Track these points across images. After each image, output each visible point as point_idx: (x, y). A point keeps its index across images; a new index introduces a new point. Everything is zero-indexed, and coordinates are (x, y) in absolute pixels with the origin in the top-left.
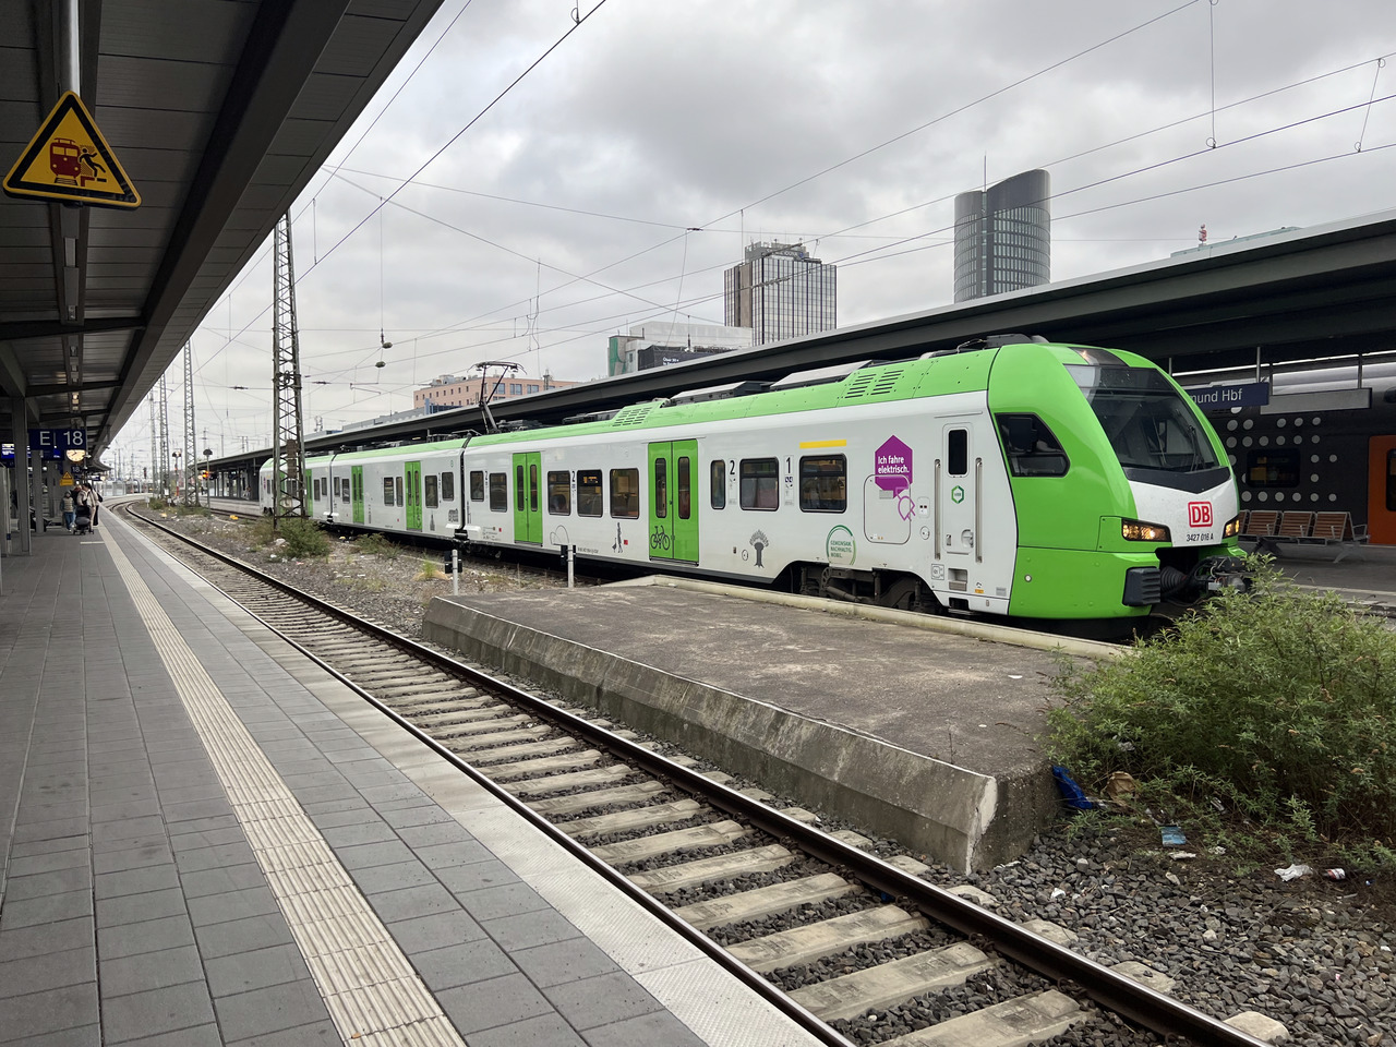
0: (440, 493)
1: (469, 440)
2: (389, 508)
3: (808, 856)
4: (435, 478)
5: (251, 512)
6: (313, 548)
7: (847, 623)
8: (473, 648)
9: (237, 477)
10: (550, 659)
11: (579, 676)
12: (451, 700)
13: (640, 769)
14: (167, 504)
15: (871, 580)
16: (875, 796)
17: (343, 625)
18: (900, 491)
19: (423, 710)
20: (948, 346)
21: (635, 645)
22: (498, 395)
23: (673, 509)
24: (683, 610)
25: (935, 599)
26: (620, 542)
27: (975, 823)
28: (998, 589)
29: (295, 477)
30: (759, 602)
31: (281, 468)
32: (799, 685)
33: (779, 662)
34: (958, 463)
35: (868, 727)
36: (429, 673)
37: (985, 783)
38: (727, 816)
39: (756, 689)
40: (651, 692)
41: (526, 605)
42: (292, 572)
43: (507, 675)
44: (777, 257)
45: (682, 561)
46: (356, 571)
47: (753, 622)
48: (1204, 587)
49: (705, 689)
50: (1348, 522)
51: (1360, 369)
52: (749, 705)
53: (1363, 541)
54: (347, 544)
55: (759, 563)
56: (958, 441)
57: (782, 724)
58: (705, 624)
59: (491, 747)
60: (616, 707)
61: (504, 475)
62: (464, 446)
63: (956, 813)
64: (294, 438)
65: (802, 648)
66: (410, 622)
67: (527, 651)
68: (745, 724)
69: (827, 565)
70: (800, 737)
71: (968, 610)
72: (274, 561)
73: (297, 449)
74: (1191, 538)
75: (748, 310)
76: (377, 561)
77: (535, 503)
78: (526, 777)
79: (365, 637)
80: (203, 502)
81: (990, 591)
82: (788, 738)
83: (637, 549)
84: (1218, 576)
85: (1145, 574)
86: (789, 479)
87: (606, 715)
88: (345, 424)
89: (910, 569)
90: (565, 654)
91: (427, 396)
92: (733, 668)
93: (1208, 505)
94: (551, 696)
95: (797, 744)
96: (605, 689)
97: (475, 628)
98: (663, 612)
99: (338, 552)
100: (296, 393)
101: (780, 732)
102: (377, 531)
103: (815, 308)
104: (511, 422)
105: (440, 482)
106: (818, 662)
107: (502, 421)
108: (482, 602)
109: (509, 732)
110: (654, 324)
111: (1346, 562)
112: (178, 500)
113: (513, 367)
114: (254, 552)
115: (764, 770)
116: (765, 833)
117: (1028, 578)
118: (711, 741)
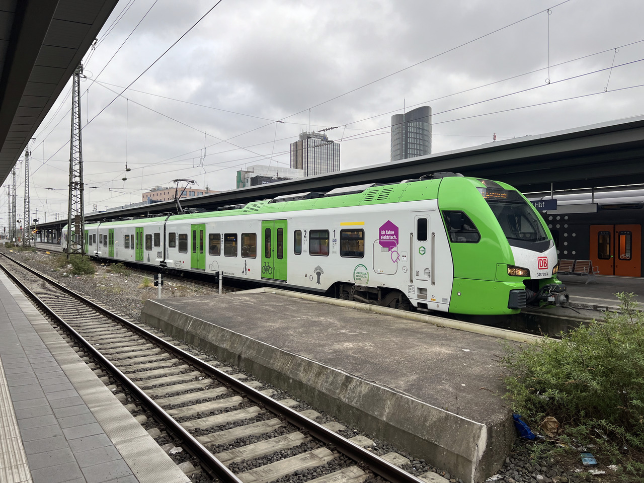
0: (153, 243)
1: (169, 217)
2: (126, 250)
3: (376, 475)
4: (151, 235)
5: (57, 250)
6: (86, 270)
7: (367, 316)
8: (168, 329)
9: (52, 233)
10: (211, 337)
11: (228, 348)
12: (155, 361)
13: (266, 409)
14: (14, 245)
15: (376, 292)
16: (410, 432)
17: (98, 314)
18: (392, 248)
19: (139, 368)
20: (415, 177)
21: (259, 330)
22: (183, 196)
23: (274, 254)
24: (282, 308)
25: (409, 302)
26: (246, 270)
27: (476, 454)
28: (443, 299)
29: (79, 234)
30: (320, 303)
31: (72, 229)
32: (355, 357)
33: (340, 341)
34: (422, 235)
35: (401, 387)
36: (143, 344)
37: (480, 428)
38: (321, 444)
39: (331, 360)
40: (270, 360)
41: (197, 305)
42: (73, 283)
43: (187, 345)
44: (314, 139)
45: (278, 280)
46: (108, 282)
47: (320, 315)
48: (546, 299)
49: (302, 360)
50: (591, 265)
51: (593, 194)
52: (329, 371)
53: (597, 274)
54: (105, 268)
55: (318, 282)
56: (422, 226)
57: (350, 383)
58: (295, 317)
59: (178, 394)
60: (249, 367)
61: (186, 235)
62: (166, 220)
63: (463, 447)
64: (79, 214)
65: (350, 332)
66: (135, 312)
67: (198, 332)
68: (327, 382)
69: (354, 284)
70: (360, 392)
71: (427, 309)
72: (65, 276)
73: (80, 220)
74: (539, 275)
75: (301, 162)
76: (120, 277)
77: (202, 248)
78: (199, 416)
79: (110, 321)
80: (32, 245)
81: (439, 299)
82: (353, 392)
83: (255, 274)
84: (553, 294)
85: (520, 293)
86: (334, 241)
87: (243, 371)
88: (108, 208)
89: (397, 287)
90: (220, 335)
91: (149, 196)
92: (315, 345)
93: (546, 258)
94: (212, 359)
95: (359, 396)
96: (243, 356)
97: (169, 318)
98: (272, 309)
99: (99, 272)
100: (81, 192)
101: (349, 388)
102: (120, 261)
103: (331, 162)
104: (190, 209)
105: (153, 238)
106: (360, 341)
107: (186, 208)
108: (174, 303)
109: (188, 384)
110: (258, 166)
111: (591, 284)
112: (20, 244)
113: (192, 182)
114: (55, 271)
115: (339, 410)
116: (346, 457)
117: (459, 294)
118: (307, 390)
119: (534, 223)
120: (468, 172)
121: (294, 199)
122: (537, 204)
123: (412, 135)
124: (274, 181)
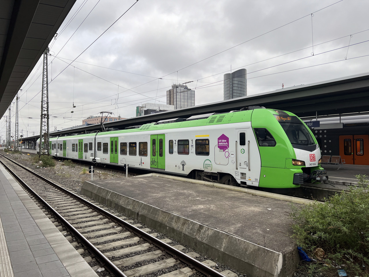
0: (88, 148)
1: (97, 133)
2: (73, 152)
4: (87, 144)
5: (34, 153)
6: (50, 164)
7: (212, 189)
8: (97, 198)
9: (31, 143)
10: (121, 202)
11: (131, 209)
12: (89, 217)
13: (154, 245)
14: (9, 150)
15: (217, 175)
16: (237, 257)
17: (56, 189)
18: (225, 150)
19: (80, 221)
20: (238, 109)
21: (149, 198)
22: (106, 121)
23: (158, 154)
24: (162, 185)
25: (236, 181)
26: (141, 163)
27: (276, 271)
28: (255, 179)
29: (46, 143)
30: (184, 182)
31: (42, 141)
32: (204, 214)
33: (196, 204)
34: (243, 142)
35: (231, 231)
36: (82, 207)
38: (186, 265)
39: (191, 215)
40: (155, 215)
41: (114, 184)
42: (42, 172)
43: (108, 207)
44: (180, 88)
45: (160, 169)
46: (62, 171)
47: (184, 189)
48: (315, 179)
49: (174, 215)
50: (340, 158)
51: (340, 118)
52: (190, 222)
53: (344, 164)
54: (61, 163)
55: (183, 170)
56: (242, 137)
57: (202, 229)
58: (170, 190)
59: (102, 236)
61: (107, 144)
62: (96, 135)
63: (269, 266)
64: (46, 132)
65: (201, 199)
66: (78, 188)
67: (114, 200)
68: (188, 228)
69: (204, 171)
70: (208, 234)
71: (246, 185)
72: (38, 168)
73: (47, 135)
74: (310, 165)
75: (173, 101)
76: (69, 168)
77: (116, 151)
78: (114, 249)
79: (63, 194)
80: (20, 150)
81: (253, 179)
82: (204, 234)
83: (147, 166)
84: (319, 176)
85: (299, 175)
86: (192, 146)
87: (140, 222)
88: (63, 129)
89: (229, 172)
90: (127, 201)
91: (86, 121)
92: (182, 207)
93: (314, 155)
94: (122, 215)
95: (208, 237)
96: (140, 213)
97: (97, 191)
98: (156, 186)
99: (58, 165)
100: (47, 120)
101: (201, 232)
102: (69, 159)
103: (190, 101)
104: (109, 128)
105: (88, 145)
106: (208, 204)
107: (107, 128)
108: (100, 183)
109: (108, 230)
110: (148, 104)
111: (341, 169)
112: (13, 149)
113: (110, 113)
114: (33, 165)
115: (196, 245)
116: (200, 273)
117: (265, 176)
118: (177, 234)
119: (307, 135)
120: (268, 106)
121: (169, 122)
122: (308, 124)
123: (236, 85)
124: (158, 112)
